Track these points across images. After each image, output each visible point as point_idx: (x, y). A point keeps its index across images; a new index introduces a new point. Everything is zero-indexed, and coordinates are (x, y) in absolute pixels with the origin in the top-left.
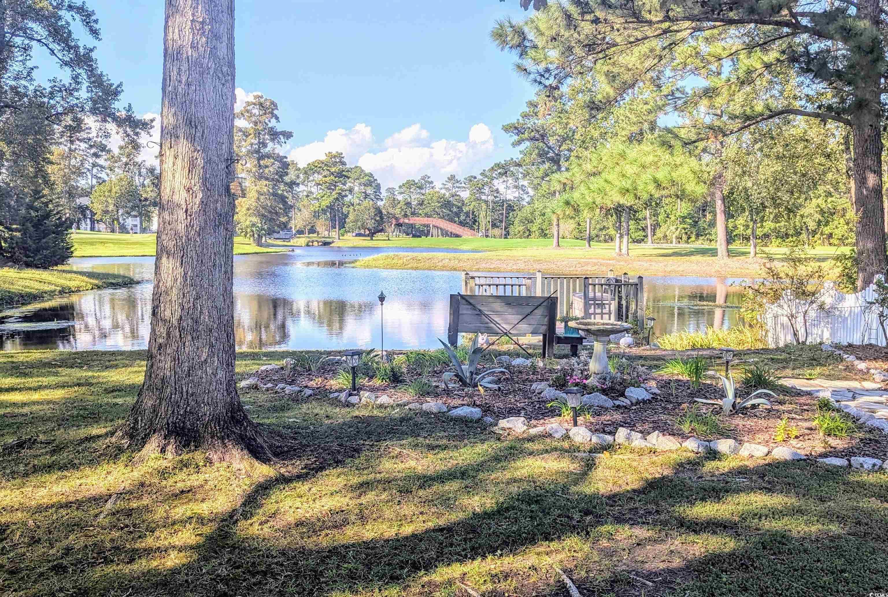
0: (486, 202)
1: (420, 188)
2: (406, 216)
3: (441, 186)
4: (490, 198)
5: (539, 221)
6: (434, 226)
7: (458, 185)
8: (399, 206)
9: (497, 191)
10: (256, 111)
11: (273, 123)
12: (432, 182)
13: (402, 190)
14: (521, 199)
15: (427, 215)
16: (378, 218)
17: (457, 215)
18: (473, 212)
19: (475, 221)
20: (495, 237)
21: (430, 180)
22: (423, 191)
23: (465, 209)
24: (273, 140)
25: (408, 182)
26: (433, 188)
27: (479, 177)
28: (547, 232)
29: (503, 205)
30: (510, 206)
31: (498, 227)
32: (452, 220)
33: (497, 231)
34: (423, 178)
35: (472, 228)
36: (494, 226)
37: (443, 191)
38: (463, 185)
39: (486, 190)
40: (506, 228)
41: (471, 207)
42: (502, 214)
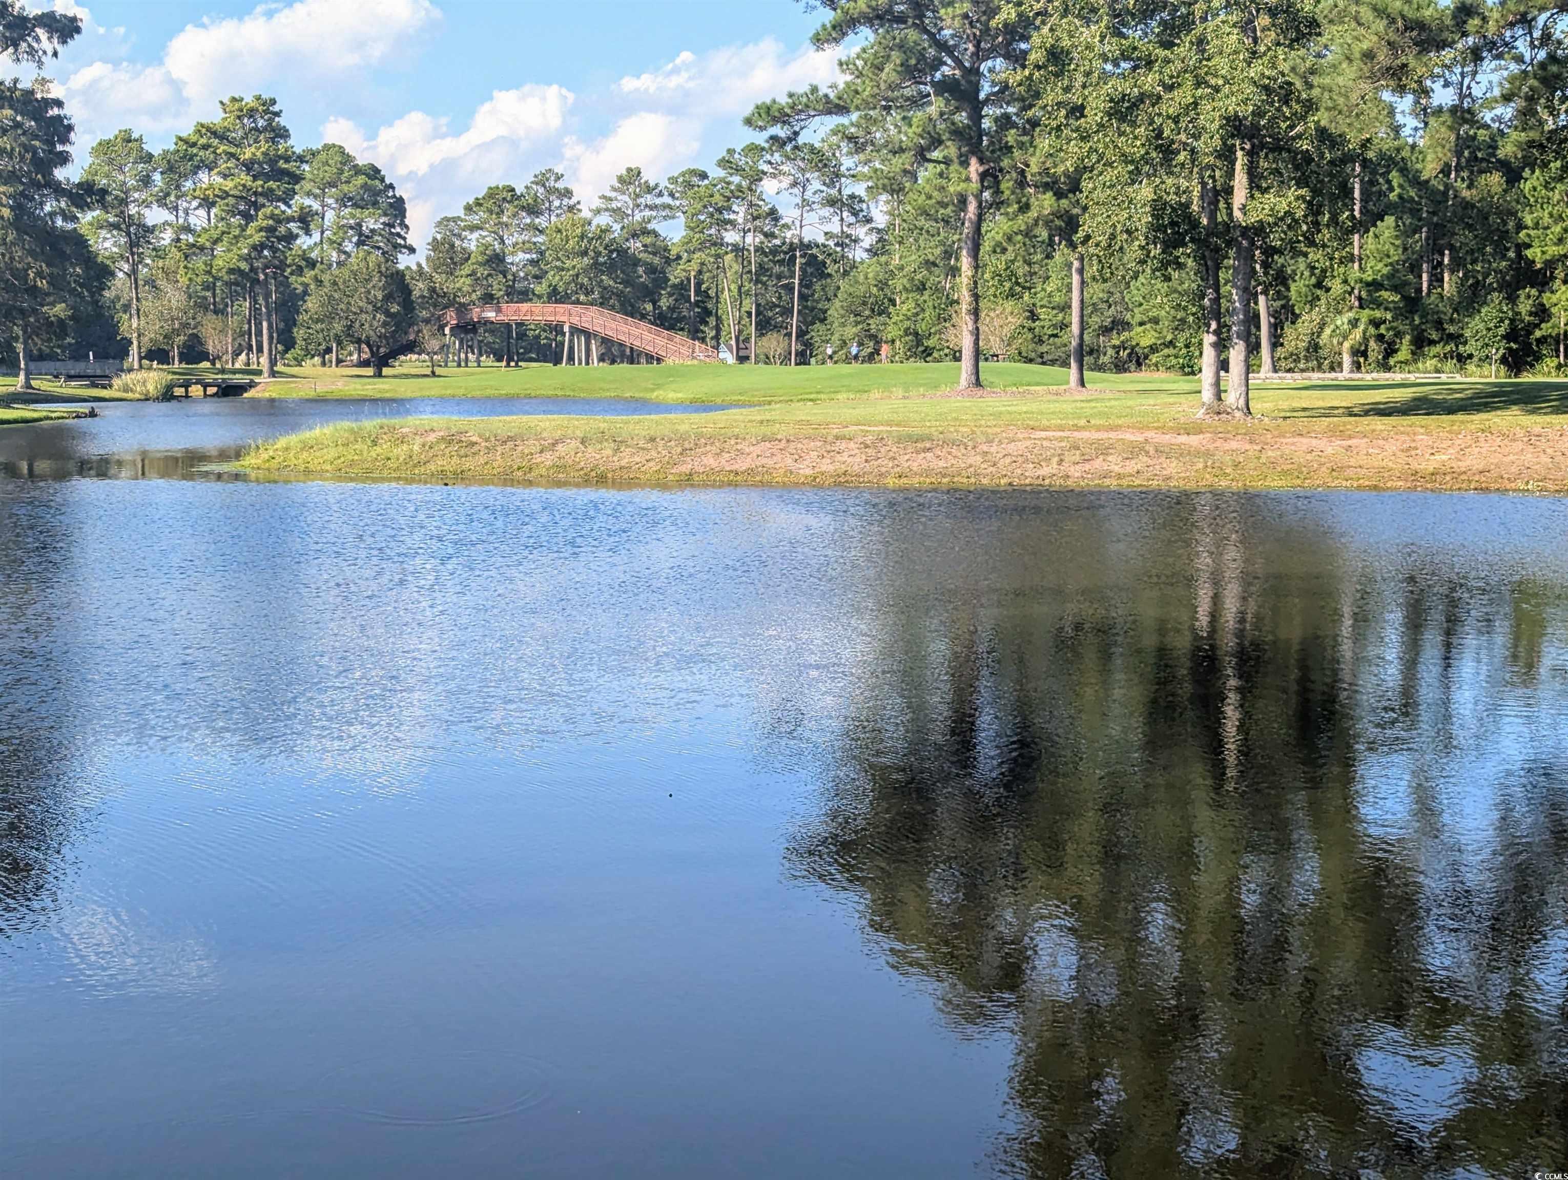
0: (738, 250)
1: (533, 210)
2: (488, 298)
3: (597, 203)
4: (751, 240)
5: (905, 306)
6: (575, 330)
7: (649, 199)
8: (466, 270)
9: (773, 214)
12: (568, 193)
13: (475, 219)
14: (847, 241)
15: (555, 296)
16: (395, 308)
17: (651, 294)
18: (699, 284)
19: (708, 313)
20: (767, 360)
21: (560, 185)
22: (542, 222)
23: (675, 275)
25: (492, 193)
26: (571, 209)
27: (716, 173)
28: (930, 343)
29: (793, 259)
30: (812, 261)
31: (777, 328)
32: (630, 310)
33: (773, 343)
34: (541, 180)
35: (696, 334)
36: (764, 326)
37: (604, 220)
38: (667, 200)
39: (739, 212)
40: (801, 334)
41: (694, 267)
42: (789, 288)
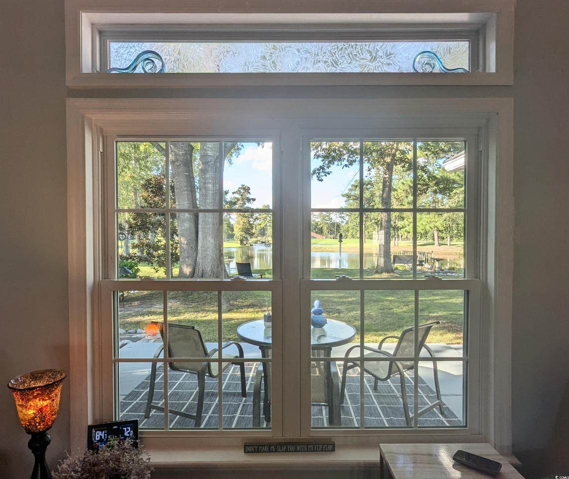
10: (242, 191)
11: (248, 196)
14: (343, 222)
24: (248, 202)
29: (335, 225)
30: (338, 225)
31: (332, 234)
39: (327, 218)
